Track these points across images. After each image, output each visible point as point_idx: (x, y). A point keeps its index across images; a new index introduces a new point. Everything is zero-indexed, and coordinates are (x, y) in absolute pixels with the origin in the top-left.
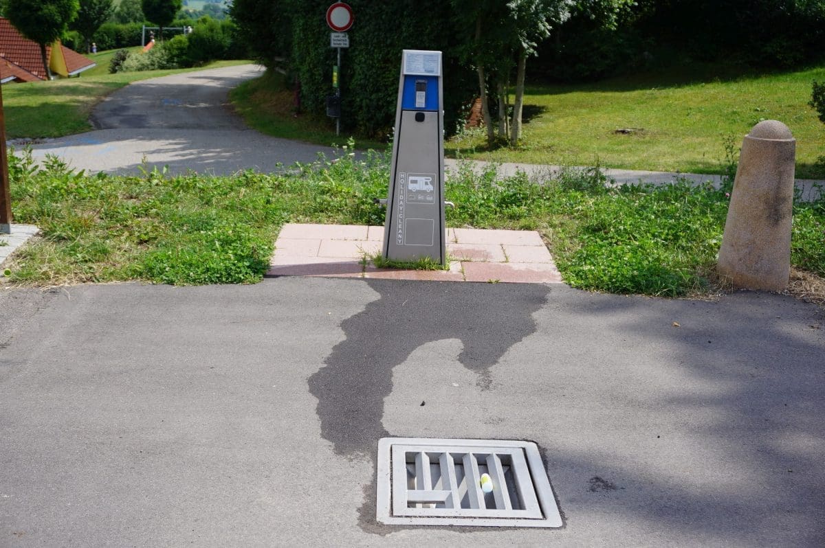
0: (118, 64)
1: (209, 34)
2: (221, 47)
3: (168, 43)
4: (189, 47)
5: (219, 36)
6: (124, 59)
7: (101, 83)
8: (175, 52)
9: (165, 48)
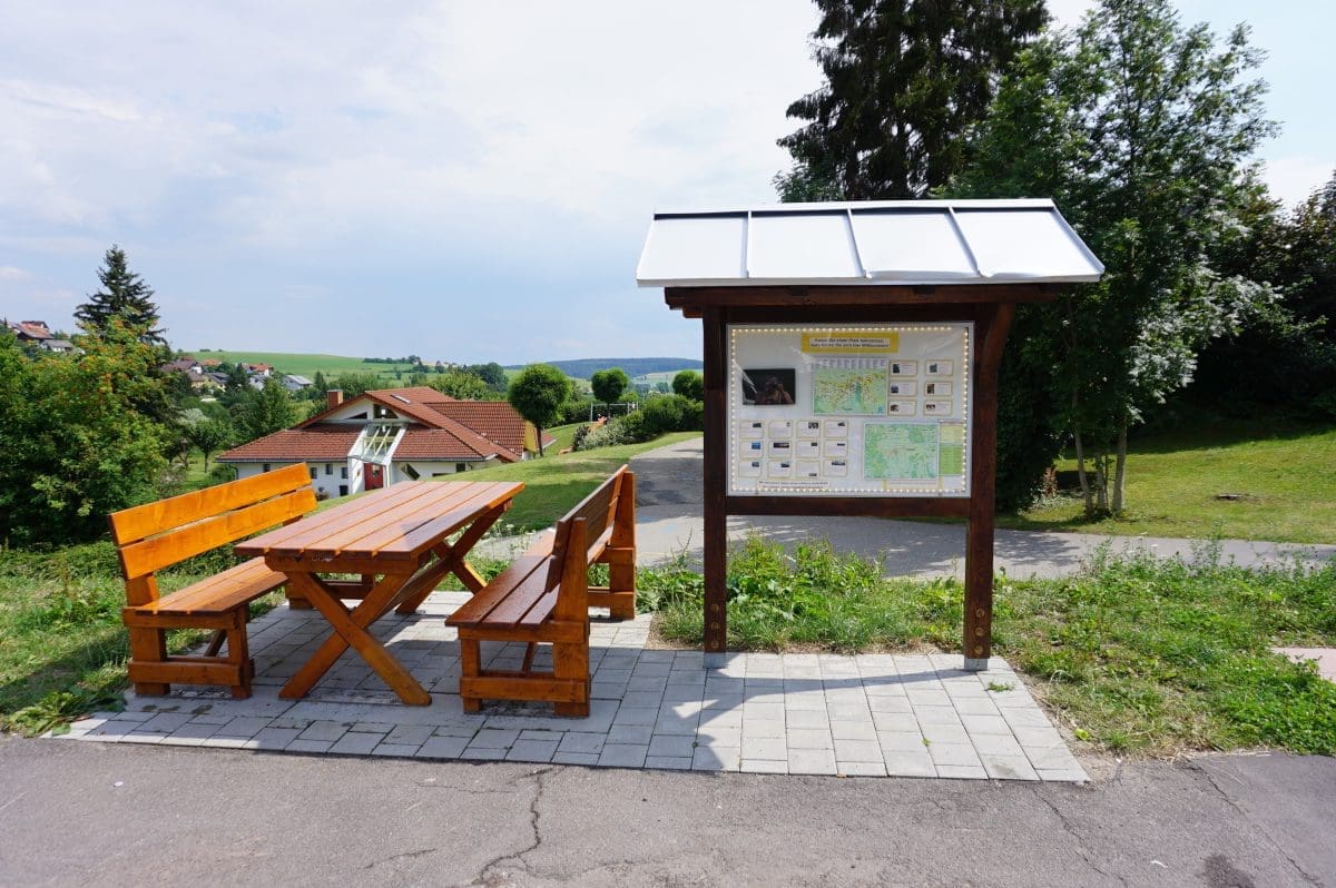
0: (579, 439)
1: (662, 408)
2: (674, 420)
3: (625, 418)
4: (644, 421)
5: (672, 410)
6: (585, 434)
7: (599, 459)
8: (632, 426)
9: (622, 423)
